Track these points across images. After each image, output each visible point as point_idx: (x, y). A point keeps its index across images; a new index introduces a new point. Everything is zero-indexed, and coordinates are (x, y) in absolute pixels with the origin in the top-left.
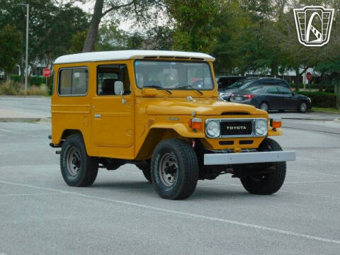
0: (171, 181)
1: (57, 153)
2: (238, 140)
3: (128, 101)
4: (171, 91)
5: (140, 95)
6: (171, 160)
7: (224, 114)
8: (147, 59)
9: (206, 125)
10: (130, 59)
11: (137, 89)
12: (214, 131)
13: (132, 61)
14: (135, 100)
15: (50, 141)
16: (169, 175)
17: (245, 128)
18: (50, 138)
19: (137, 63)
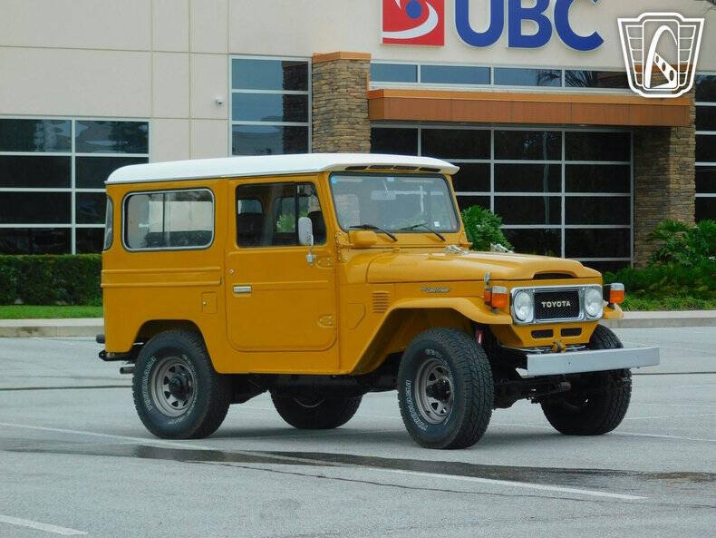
0: (438, 411)
1: (122, 371)
2: (560, 327)
3: (320, 256)
4: (396, 235)
5: (347, 243)
6: (440, 370)
7: (538, 277)
8: (352, 171)
9: (511, 301)
10: (322, 173)
11: (341, 233)
12: (525, 312)
13: (327, 176)
14: (338, 254)
15: (102, 347)
16: (433, 400)
17: (568, 304)
18: (100, 340)
19: (335, 180)
